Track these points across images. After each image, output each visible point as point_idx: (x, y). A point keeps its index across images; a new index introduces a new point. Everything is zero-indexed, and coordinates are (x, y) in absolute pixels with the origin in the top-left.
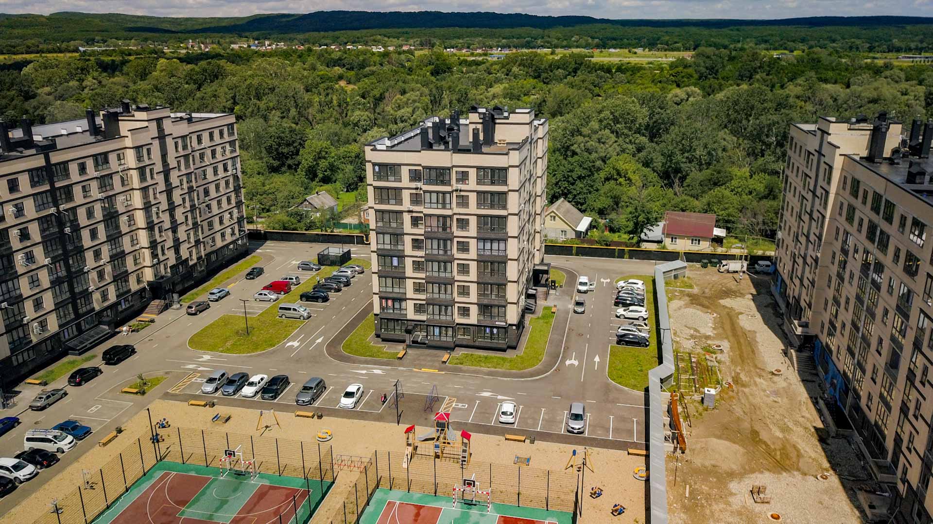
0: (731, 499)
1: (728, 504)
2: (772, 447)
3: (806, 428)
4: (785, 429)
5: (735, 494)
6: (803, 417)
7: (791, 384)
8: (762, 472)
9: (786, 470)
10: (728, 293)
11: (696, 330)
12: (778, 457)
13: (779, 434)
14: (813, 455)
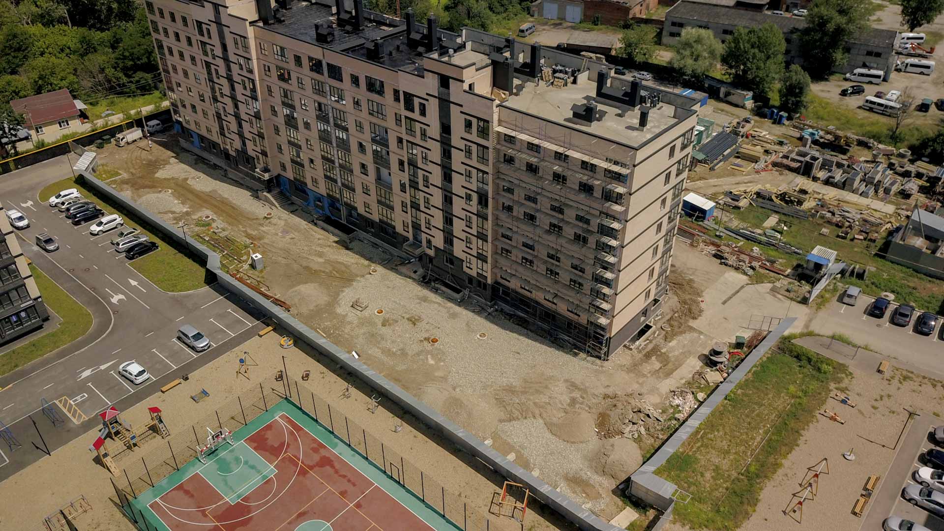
0: (348, 319)
1: (350, 323)
2: (327, 271)
3: (329, 246)
4: (320, 255)
5: (347, 314)
6: (319, 239)
7: (286, 220)
8: (342, 291)
9: (352, 280)
10: (154, 165)
11: (173, 212)
12: (338, 275)
13: (321, 260)
14: (353, 261)
